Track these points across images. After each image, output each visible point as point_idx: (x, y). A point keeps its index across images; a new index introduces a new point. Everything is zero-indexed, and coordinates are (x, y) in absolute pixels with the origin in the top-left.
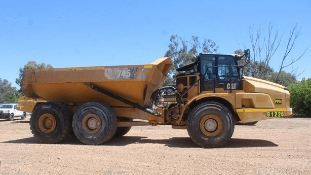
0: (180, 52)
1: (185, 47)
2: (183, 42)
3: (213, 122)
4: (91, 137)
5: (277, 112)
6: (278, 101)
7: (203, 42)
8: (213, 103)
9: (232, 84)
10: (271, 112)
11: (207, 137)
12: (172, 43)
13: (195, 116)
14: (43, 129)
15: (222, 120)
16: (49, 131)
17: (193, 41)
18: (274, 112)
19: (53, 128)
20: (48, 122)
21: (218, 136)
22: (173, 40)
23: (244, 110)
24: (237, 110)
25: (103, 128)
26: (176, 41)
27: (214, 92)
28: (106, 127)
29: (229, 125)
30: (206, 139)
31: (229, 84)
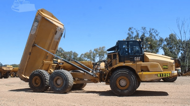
0: (135, 37)
1: (138, 34)
2: (136, 31)
3: (124, 80)
4: (58, 89)
5: (165, 74)
6: (165, 67)
7: (149, 30)
8: (124, 70)
9: (137, 58)
10: (160, 74)
11: (120, 90)
12: (130, 32)
13: (114, 77)
14: (35, 85)
15: (129, 80)
16: (38, 86)
17: (142, 30)
18: (162, 74)
19: (39, 84)
20: (37, 80)
21: (126, 90)
22: (130, 30)
23: (142, 73)
24: (138, 73)
25: (64, 84)
26: (132, 31)
27: (124, 63)
28: (65, 84)
29: (133, 82)
30: (120, 91)
31: (136, 58)
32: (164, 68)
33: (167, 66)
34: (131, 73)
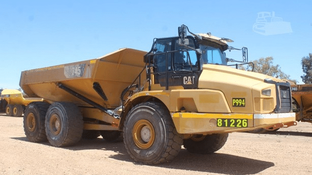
4: (54, 139)
5: (236, 120)
8: (147, 105)
9: (189, 77)
10: (223, 120)
11: (139, 149)
14: (29, 128)
15: (155, 129)
16: (32, 129)
18: (229, 120)
19: (34, 127)
21: (148, 149)
23: (180, 115)
24: (172, 114)
29: (162, 135)
30: (138, 152)
31: (186, 77)
32: (235, 104)
33: (242, 99)
34: (160, 112)
